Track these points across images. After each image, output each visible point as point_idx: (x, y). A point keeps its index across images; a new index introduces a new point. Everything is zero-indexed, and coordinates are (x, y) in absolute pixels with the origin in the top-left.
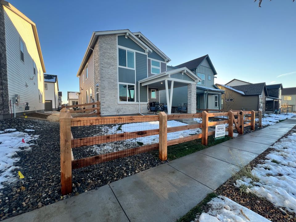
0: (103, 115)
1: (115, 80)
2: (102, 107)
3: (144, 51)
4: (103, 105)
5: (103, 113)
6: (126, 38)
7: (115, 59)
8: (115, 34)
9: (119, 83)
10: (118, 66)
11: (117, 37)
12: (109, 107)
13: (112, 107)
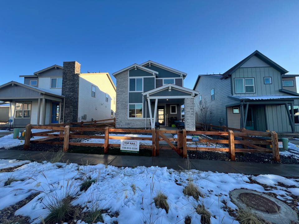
0: (117, 127)
1: (126, 102)
2: (116, 121)
3: (152, 75)
4: (117, 120)
5: (117, 126)
6: (136, 69)
7: (126, 88)
8: (127, 70)
9: (129, 104)
10: (129, 92)
11: (129, 71)
12: (121, 122)
13: (123, 122)
